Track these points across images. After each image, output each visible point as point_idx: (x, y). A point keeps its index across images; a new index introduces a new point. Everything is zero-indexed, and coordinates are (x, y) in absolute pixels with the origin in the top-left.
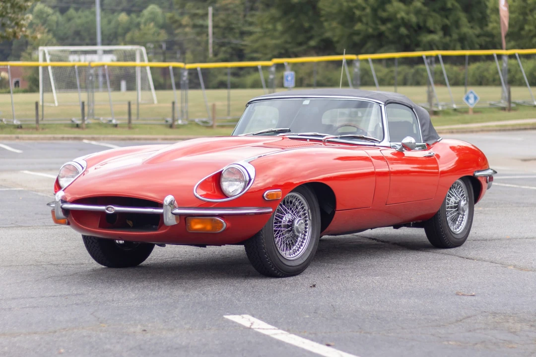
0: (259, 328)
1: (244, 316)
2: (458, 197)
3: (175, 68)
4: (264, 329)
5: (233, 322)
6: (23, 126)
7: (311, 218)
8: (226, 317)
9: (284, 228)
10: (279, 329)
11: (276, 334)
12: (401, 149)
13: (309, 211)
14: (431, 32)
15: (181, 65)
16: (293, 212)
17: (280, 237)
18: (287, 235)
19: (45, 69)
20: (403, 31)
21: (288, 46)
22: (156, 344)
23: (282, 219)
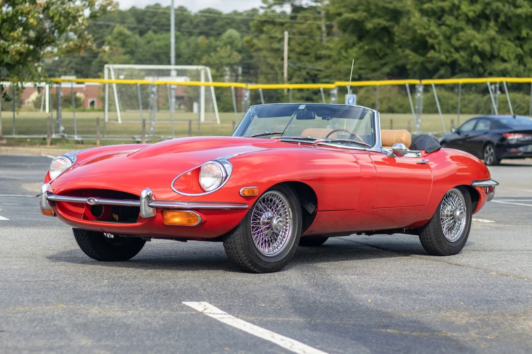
0: (210, 313)
1: (202, 302)
2: (455, 207)
3: (236, 89)
4: (214, 314)
5: (188, 307)
6: (84, 142)
7: (291, 217)
8: (183, 303)
9: (263, 224)
10: (229, 314)
11: (223, 318)
12: (392, 155)
13: (290, 209)
14: (504, 60)
15: (243, 85)
16: (273, 210)
17: (258, 234)
18: (266, 232)
19: (110, 86)
20: (477, 59)
21: (362, 72)
22: (103, 321)
23: (261, 216)
